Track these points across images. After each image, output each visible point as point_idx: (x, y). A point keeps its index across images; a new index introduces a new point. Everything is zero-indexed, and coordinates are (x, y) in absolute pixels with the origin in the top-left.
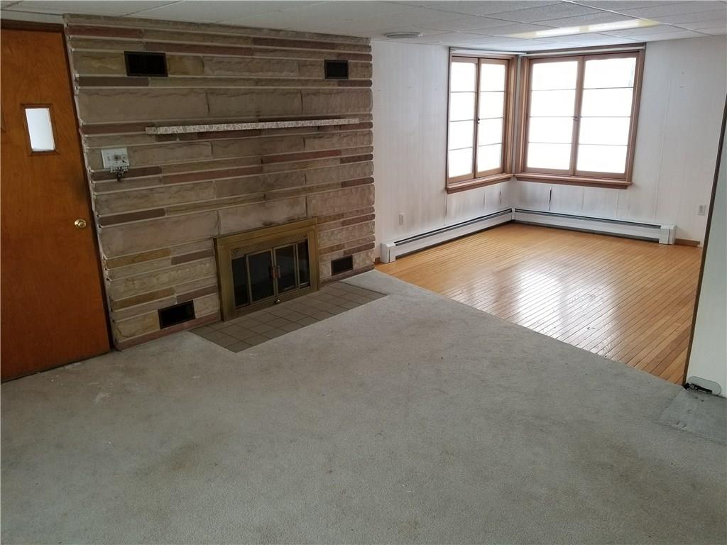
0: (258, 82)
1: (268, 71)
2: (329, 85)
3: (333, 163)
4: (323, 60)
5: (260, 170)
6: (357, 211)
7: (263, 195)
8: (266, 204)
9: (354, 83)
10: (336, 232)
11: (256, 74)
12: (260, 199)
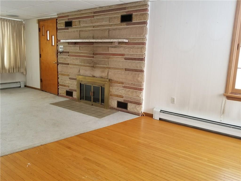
0: (94, 27)
1: (97, 22)
2: (122, 26)
3: (121, 59)
4: (120, 15)
5: (93, 57)
6: (132, 84)
7: (93, 66)
8: (94, 69)
9: (135, 24)
10: (120, 89)
11: (94, 24)
12: (91, 67)
